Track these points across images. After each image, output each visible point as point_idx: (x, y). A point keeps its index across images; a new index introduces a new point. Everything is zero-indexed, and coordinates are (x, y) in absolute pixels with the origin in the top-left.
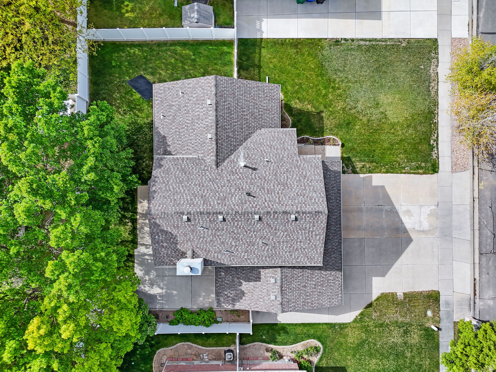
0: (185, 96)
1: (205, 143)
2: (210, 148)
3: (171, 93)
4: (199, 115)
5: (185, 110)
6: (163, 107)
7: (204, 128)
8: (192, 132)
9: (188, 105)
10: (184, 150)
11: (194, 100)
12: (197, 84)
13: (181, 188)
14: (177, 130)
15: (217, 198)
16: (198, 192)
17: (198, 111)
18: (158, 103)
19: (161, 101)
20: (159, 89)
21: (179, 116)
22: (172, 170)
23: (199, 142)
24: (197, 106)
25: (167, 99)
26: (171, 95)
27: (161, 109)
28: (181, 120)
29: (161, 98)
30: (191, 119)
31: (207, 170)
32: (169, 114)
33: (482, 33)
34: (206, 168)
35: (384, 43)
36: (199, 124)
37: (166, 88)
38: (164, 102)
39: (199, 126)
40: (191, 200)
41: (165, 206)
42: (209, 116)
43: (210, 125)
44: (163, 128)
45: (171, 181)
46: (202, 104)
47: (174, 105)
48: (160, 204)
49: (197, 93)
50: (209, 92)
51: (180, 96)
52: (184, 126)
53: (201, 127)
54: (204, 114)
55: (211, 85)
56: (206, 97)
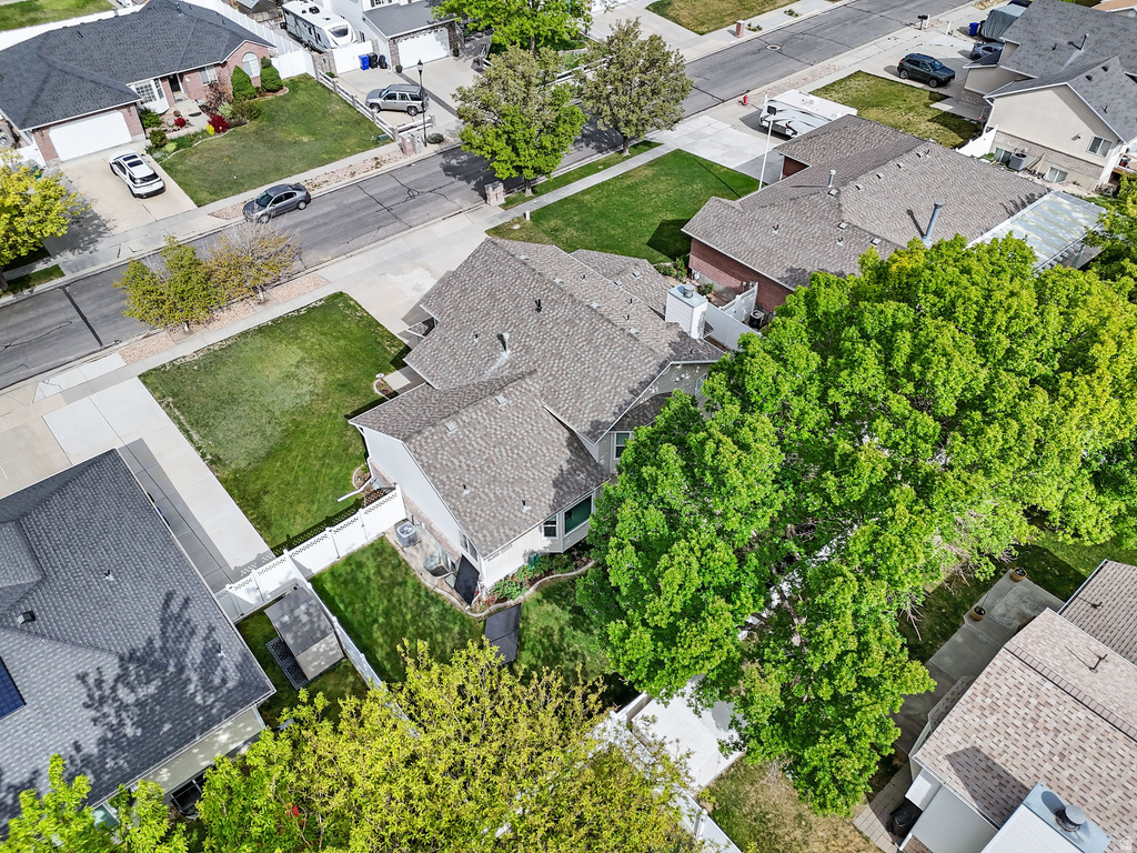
0: (467, 480)
1: (516, 406)
2: (518, 393)
3: (479, 512)
4: (481, 437)
5: (489, 467)
6: (511, 516)
7: (495, 418)
8: (515, 435)
9: (477, 466)
10: (550, 435)
11: (463, 460)
12: (435, 467)
13: (603, 370)
14: (529, 465)
15: (576, 328)
16: (589, 350)
17: (477, 443)
18: (510, 529)
19: (503, 526)
20: (485, 541)
21: (505, 474)
22: (591, 405)
23: (520, 416)
24: (470, 448)
25: (492, 514)
26: (482, 510)
27: (516, 516)
28: (509, 468)
29: (498, 528)
30: (497, 450)
31: (551, 375)
32: (513, 496)
33: (101, 344)
34: (550, 378)
35: (182, 417)
36: (495, 429)
37: (477, 528)
38: (501, 518)
39: (498, 428)
40: (605, 345)
41: (642, 358)
42: (471, 418)
43: (485, 411)
44: (543, 495)
45: (605, 389)
46: (461, 440)
47: (494, 494)
48: (646, 364)
49: (449, 459)
50: (435, 437)
51: (473, 490)
52: (515, 456)
53: (496, 425)
54: (475, 429)
55: (423, 440)
56: (447, 440)
